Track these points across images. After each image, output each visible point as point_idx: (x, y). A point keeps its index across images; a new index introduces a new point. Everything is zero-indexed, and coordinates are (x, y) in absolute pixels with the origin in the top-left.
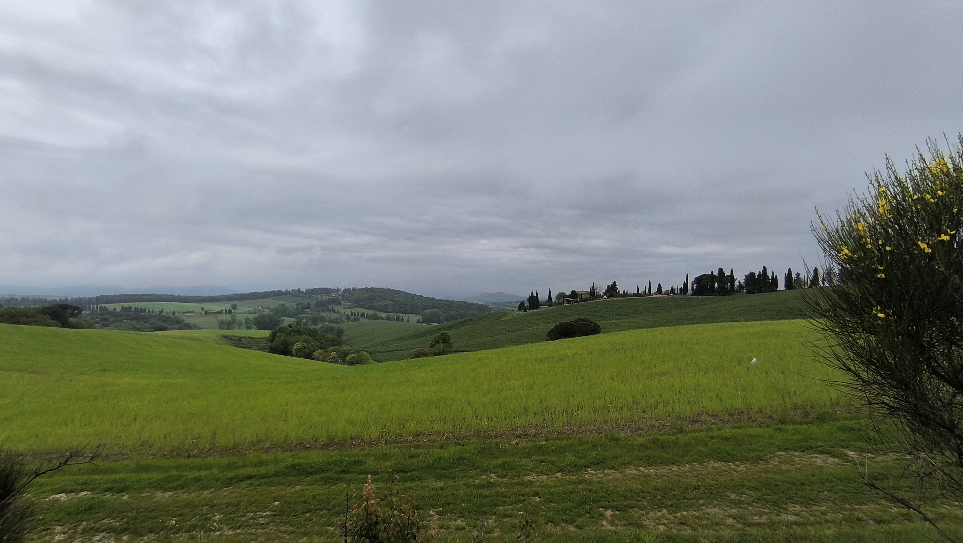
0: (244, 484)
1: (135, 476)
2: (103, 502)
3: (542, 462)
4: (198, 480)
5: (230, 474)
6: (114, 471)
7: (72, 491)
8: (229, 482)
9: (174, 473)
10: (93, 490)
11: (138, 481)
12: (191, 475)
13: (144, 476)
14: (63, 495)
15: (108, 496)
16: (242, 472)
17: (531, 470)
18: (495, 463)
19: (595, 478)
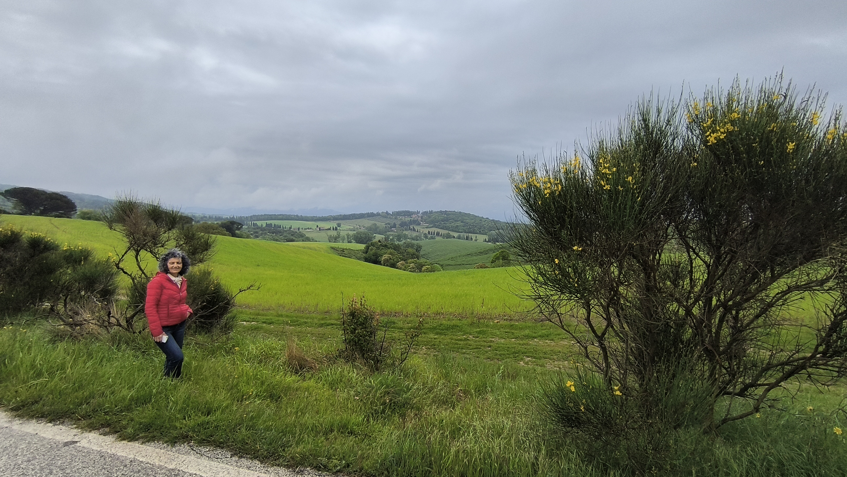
0: (329, 327)
1: (277, 318)
2: (262, 327)
3: (507, 332)
4: (306, 323)
5: (323, 322)
6: (266, 316)
7: (248, 321)
8: (321, 325)
9: (295, 318)
10: (257, 322)
11: (278, 320)
12: (302, 320)
13: (281, 319)
14: (245, 322)
15: (264, 325)
16: (329, 322)
17: (497, 336)
18: (475, 330)
19: (535, 344)
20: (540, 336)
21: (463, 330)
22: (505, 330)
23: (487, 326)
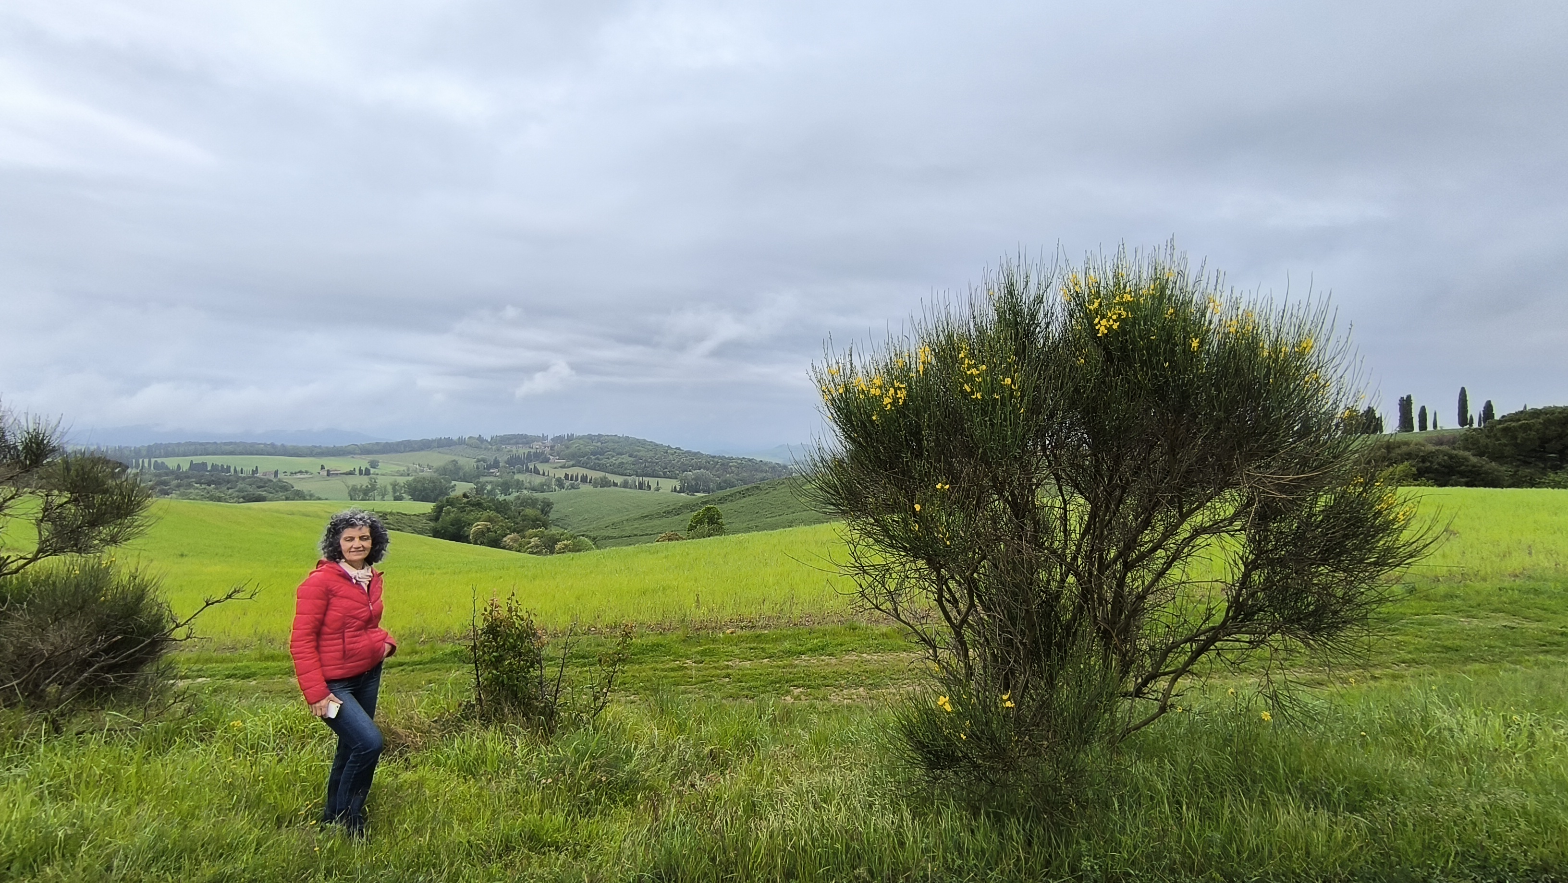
1: (261, 665)
3: (752, 649)
11: (266, 668)
13: (271, 664)
17: (736, 656)
18: (695, 650)
19: (804, 663)
20: (811, 650)
21: (673, 651)
22: (748, 645)
23: (714, 641)
